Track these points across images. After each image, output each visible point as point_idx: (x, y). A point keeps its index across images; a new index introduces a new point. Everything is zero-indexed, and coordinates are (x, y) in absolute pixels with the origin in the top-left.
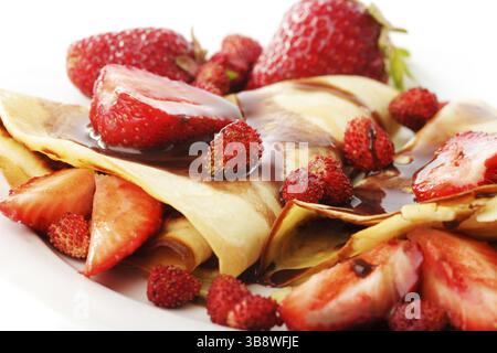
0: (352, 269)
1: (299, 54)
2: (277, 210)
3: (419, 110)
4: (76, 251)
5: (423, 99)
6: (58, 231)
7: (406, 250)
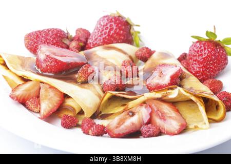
0: (128, 114)
1: (104, 36)
2: (102, 94)
3: (146, 55)
4: (36, 110)
5: (147, 51)
6: (29, 103)
7: (146, 107)
